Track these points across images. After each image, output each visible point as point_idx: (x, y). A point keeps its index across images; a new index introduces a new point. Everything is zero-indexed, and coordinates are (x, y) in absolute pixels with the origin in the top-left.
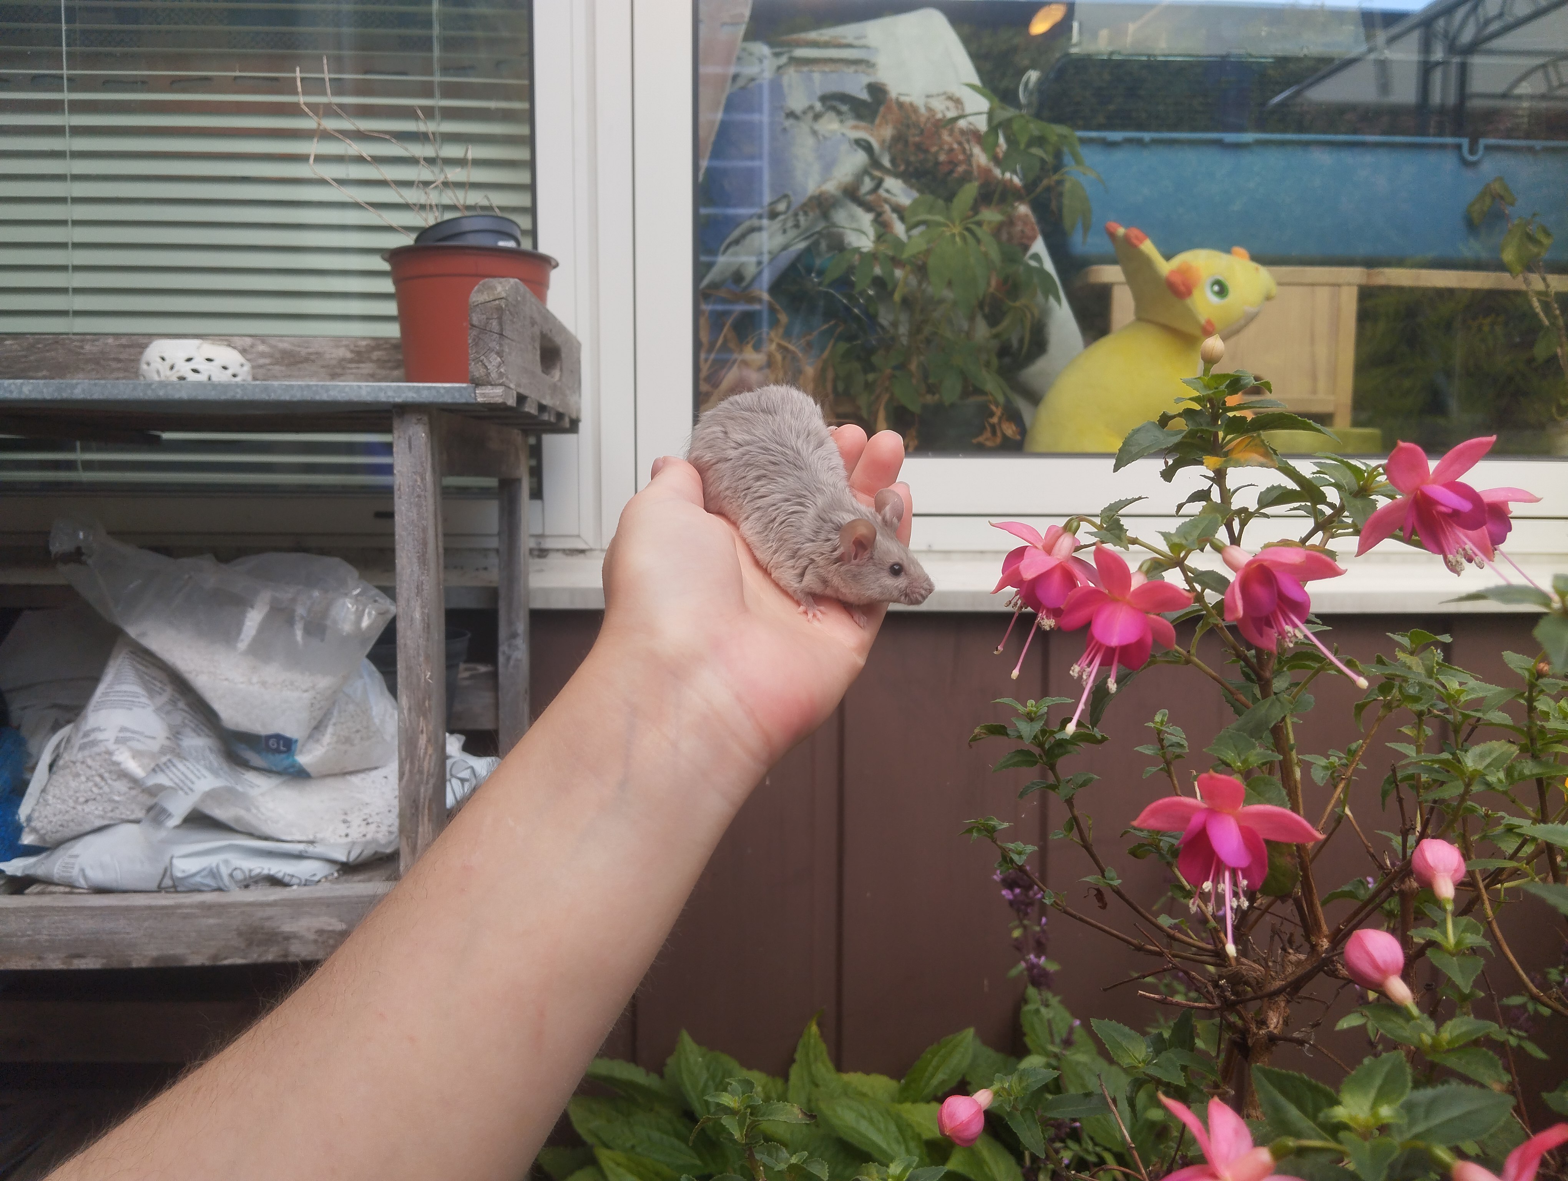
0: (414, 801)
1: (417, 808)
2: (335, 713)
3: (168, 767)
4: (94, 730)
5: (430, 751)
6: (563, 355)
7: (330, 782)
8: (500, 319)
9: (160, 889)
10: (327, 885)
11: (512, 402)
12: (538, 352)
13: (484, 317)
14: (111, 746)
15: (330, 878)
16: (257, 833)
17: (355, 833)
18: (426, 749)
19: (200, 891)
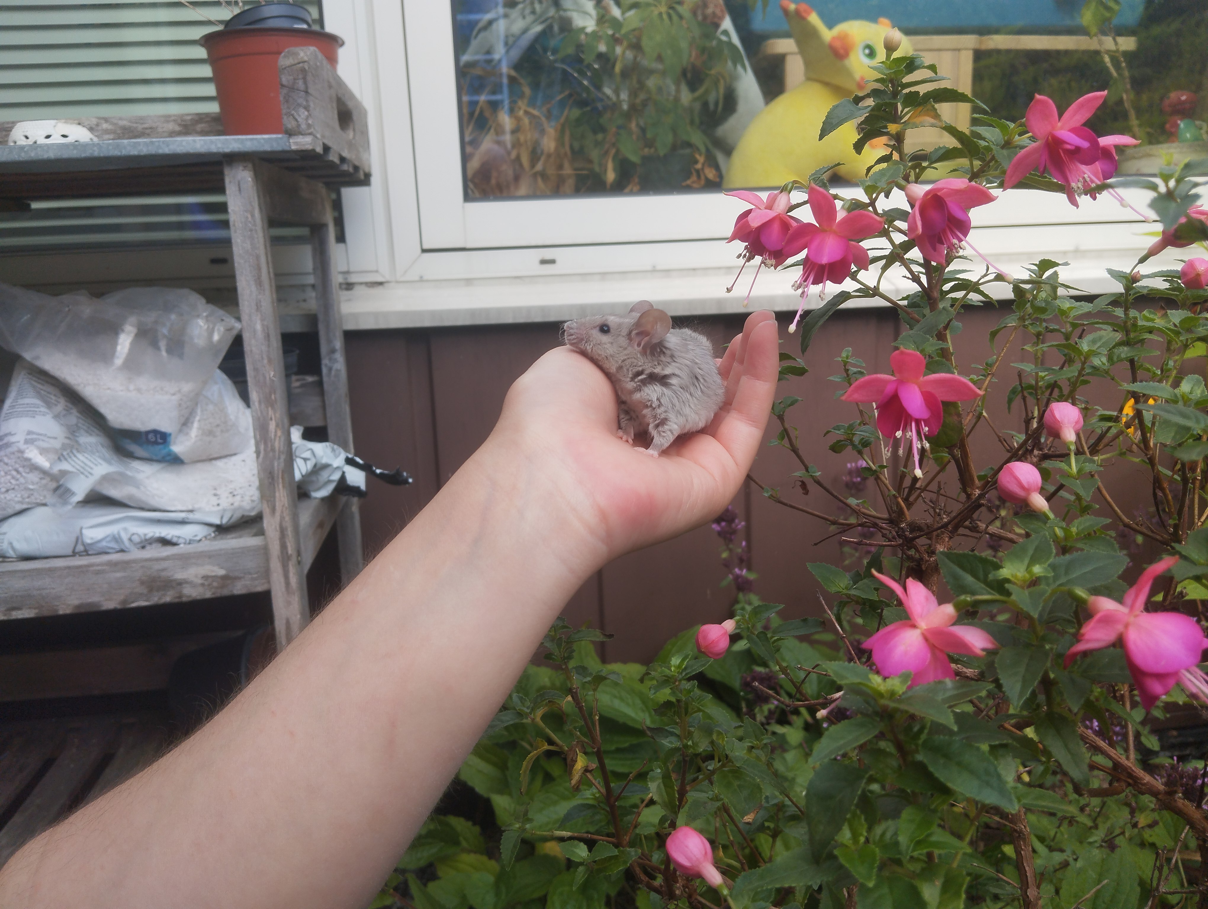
0: (270, 473)
1: (273, 478)
2: (199, 411)
3: (70, 457)
4: (6, 435)
5: (279, 433)
6: (355, 117)
7: (200, 466)
8: (304, 79)
9: (74, 554)
10: (207, 542)
11: (319, 149)
12: (336, 112)
13: (291, 78)
14: (22, 446)
15: (209, 537)
16: (147, 507)
17: (225, 502)
18: (276, 432)
19: (107, 553)
